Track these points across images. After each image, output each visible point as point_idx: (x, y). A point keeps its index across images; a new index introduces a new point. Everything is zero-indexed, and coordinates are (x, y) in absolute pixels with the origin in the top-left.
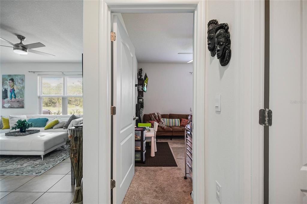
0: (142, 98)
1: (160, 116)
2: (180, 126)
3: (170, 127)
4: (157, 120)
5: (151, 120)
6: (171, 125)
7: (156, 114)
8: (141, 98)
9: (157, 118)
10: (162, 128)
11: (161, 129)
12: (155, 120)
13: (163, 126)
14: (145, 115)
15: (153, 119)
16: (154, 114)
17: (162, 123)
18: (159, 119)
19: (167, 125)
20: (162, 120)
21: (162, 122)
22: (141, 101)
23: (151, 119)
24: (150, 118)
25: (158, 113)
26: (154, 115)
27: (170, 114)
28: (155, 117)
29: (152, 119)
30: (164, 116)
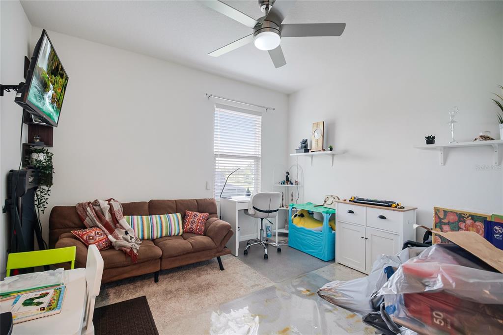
0: (46, 148)
1: (117, 208)
2: (183, 232)
3: (153, 240)
4: (106, 225)
5: (85, 227)
6: (157, 234)
7: (105, 205)
8: (42, 151)
9: (108, 217)
10: (125, 253)
11: (121, 259)
12: (100, 225)
13: (129, 245)
14: (55, 210)
15: (92, 220)
16: (96, 203)
17: (127, 233)
18: (115, 221)
19: (143, 235)
20: (124, 221)
21: (123, 228)
22: (39, 162)
23: (82, 220)
24: (77, 221)
25: (109, 200)
26: (97, 208)
27: (151, 202)
28: (100, 215)
29: (87, 221)
30: (130, 209)
